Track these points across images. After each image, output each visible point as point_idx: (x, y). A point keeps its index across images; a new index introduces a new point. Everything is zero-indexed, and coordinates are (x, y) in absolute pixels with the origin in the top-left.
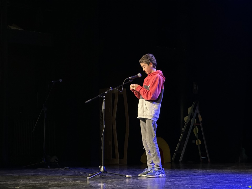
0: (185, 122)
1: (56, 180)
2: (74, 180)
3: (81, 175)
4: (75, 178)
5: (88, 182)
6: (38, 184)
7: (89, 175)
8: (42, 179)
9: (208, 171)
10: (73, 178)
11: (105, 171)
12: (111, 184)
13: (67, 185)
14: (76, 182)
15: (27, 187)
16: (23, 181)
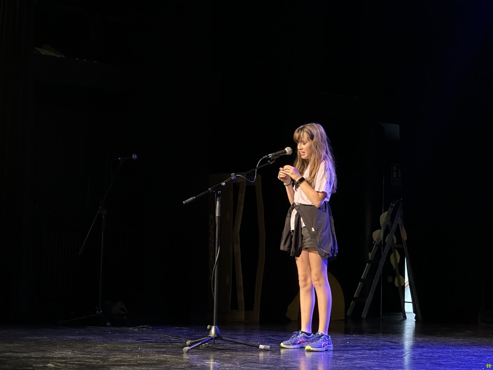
0: (375, 242)
1: (123, 351)
2: (159, 352)
3: (171, 342)
4: (160, 348)
5: (186, 356)
6: (89, 358)
7: (187, 343)
8: (97, 350)
10: (157, 348)
11: (218, 337)
12: (230, 363)
13: (146, 362)
14: (163, 357)
15: (69, 364)
16: (61, 352)
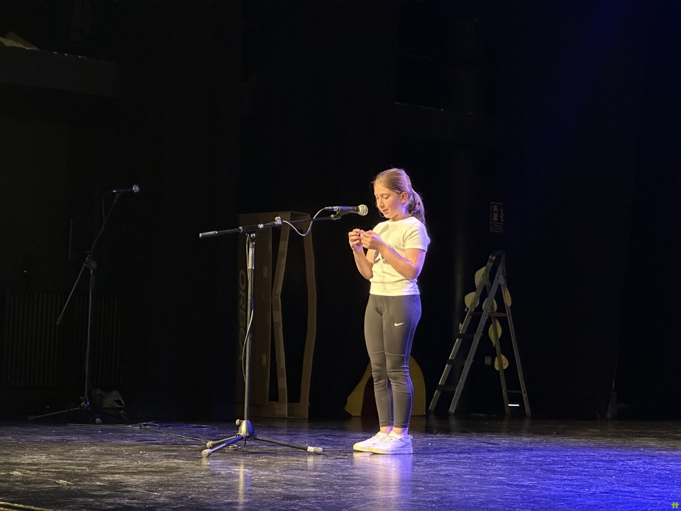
0: (468, 309)
1: (118, 455)
2: (168, 457)
3: (186, 444)
4: (170, 451)
5: (205, 462)
6: (70, 464)
7: (208, 444)
8: (81, 453)
9: (525, 439)
10: (166, 451)
11: (251, 435)
12: (266, 470)
13: (150, 469)
14: (173, 463)
15: (44, 471)
16: (31, 457)
